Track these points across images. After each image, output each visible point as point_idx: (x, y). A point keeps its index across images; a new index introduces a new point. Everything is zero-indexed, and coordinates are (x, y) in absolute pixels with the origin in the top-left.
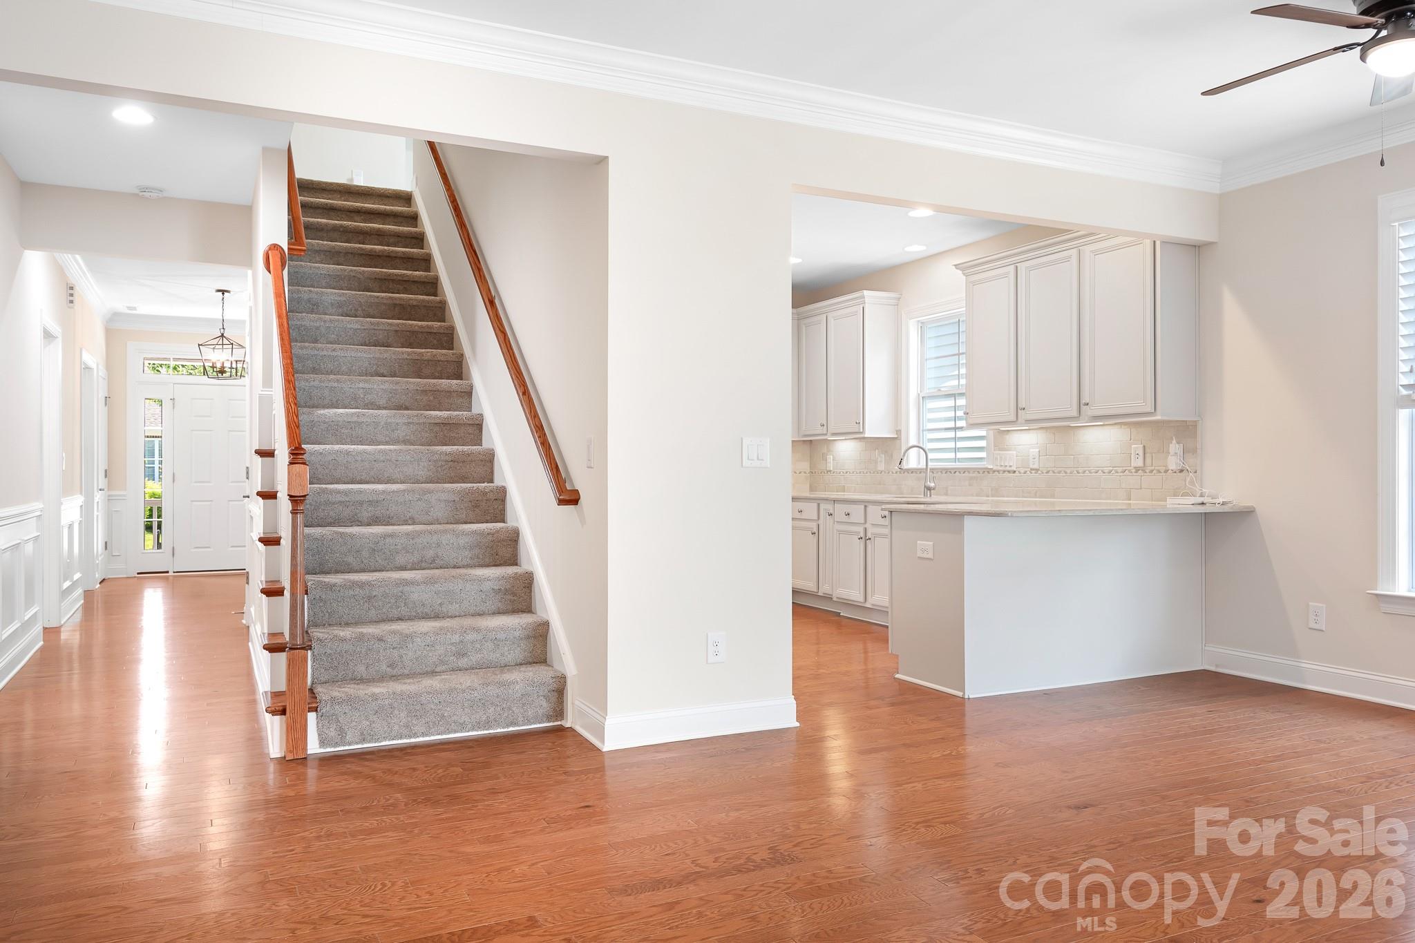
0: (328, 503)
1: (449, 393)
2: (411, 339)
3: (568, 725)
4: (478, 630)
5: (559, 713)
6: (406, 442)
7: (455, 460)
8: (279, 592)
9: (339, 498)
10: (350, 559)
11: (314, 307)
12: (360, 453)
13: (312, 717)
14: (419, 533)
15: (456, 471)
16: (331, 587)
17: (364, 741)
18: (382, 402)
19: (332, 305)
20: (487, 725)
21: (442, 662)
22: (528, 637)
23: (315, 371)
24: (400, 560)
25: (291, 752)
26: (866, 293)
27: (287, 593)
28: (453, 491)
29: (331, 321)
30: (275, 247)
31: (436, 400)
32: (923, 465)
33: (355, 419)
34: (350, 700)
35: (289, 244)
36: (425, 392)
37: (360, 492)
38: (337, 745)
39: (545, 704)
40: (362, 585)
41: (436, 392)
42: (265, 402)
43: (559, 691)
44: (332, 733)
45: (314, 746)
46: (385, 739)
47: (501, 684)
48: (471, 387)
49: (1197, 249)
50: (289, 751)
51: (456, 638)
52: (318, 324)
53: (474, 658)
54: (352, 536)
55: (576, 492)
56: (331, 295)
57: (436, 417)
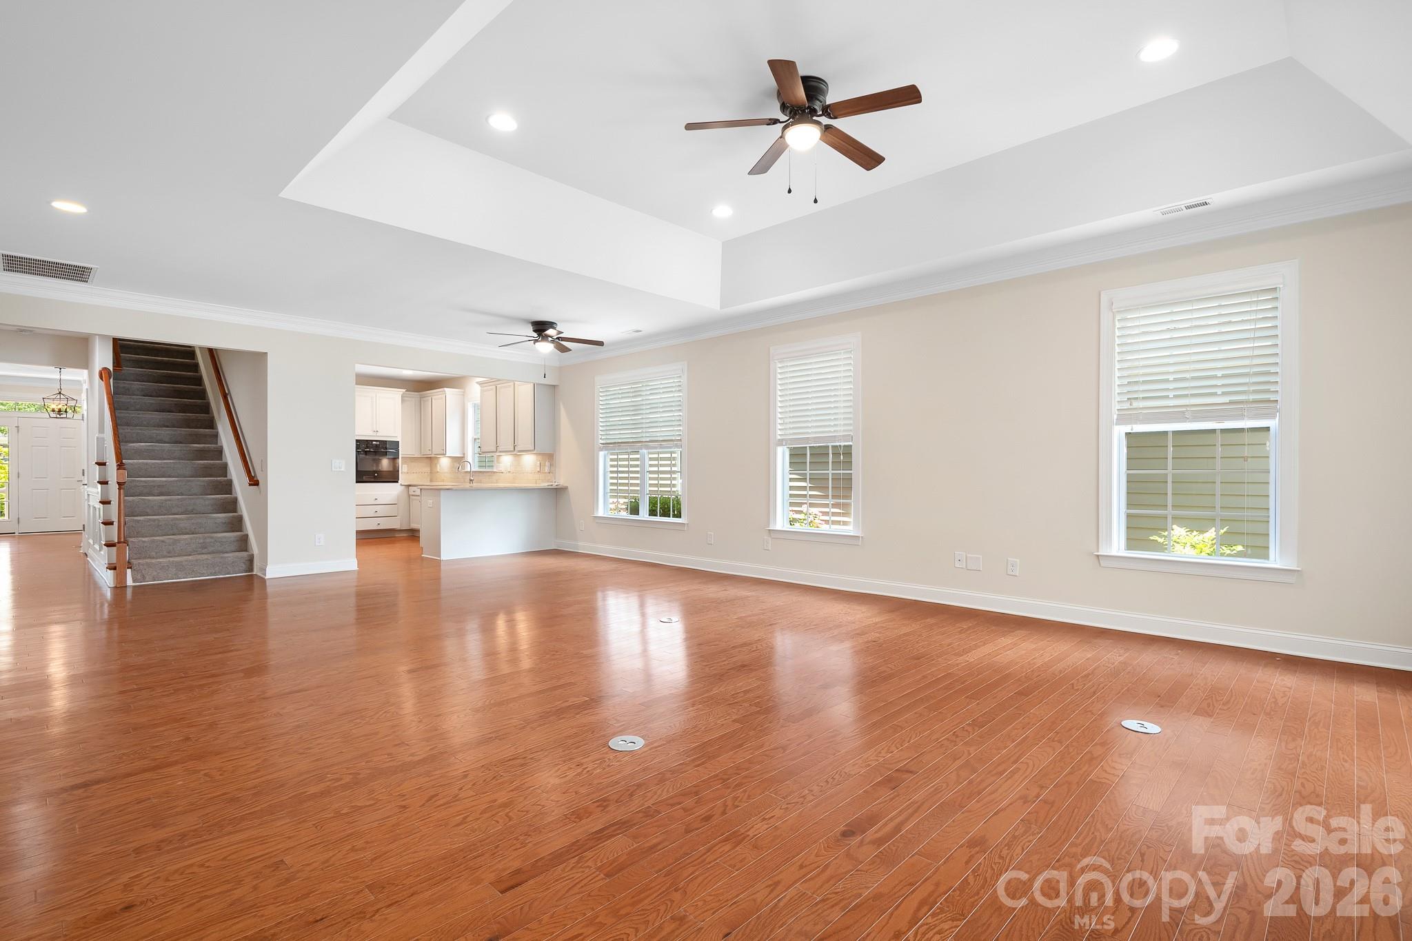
0: (136, 486)
1: (205, 436)
2: (183, 409)
3: (254, 573)
4: (212, 538)
5: (251, 569)
6: (179, 459)
7: (206, 467)
8: (111, 523)
9: (142, 484)
10: (148, 511)
11: (127, 392)
12: (153, 464)
13: (129, 571)
14: (185, 499)
15: (206, 472)
16: (138, 521)
17: (155, 580)
18: (167, 440)
19: (138, 390)
20: (215, 574)
21: (194, 551)
22: (237, 541)
23: (128, 424)
24: (174, 510)
25: (119, 584)
26: (445, 389)
27: (116, 524)
28: (204, 481)
29: (137, 399)
30: (105, 369)
31: (197, 439)
32: (469, 470)
33: (151, 448)
34: (149, 565)
35: (113, 367)
36: (190, 435)
37: (153, 481)
38: (141, 582)
39: (243, 565)
40: (154, 520)
41: (197, 435)
42: (100, 441)
43: (251, 560)
44: (139, 577)
45: (130, 582)
46: (165, 580)
47: (222, 557)
48: (218, 432)
49: (554, 386)
50: (117, 583)
51: (202, 541)
52: (129, 400)
53: (211, 549)
54: (149, 500)
55: (258, 481)
56: (137, 385)
57: (196, 447)
